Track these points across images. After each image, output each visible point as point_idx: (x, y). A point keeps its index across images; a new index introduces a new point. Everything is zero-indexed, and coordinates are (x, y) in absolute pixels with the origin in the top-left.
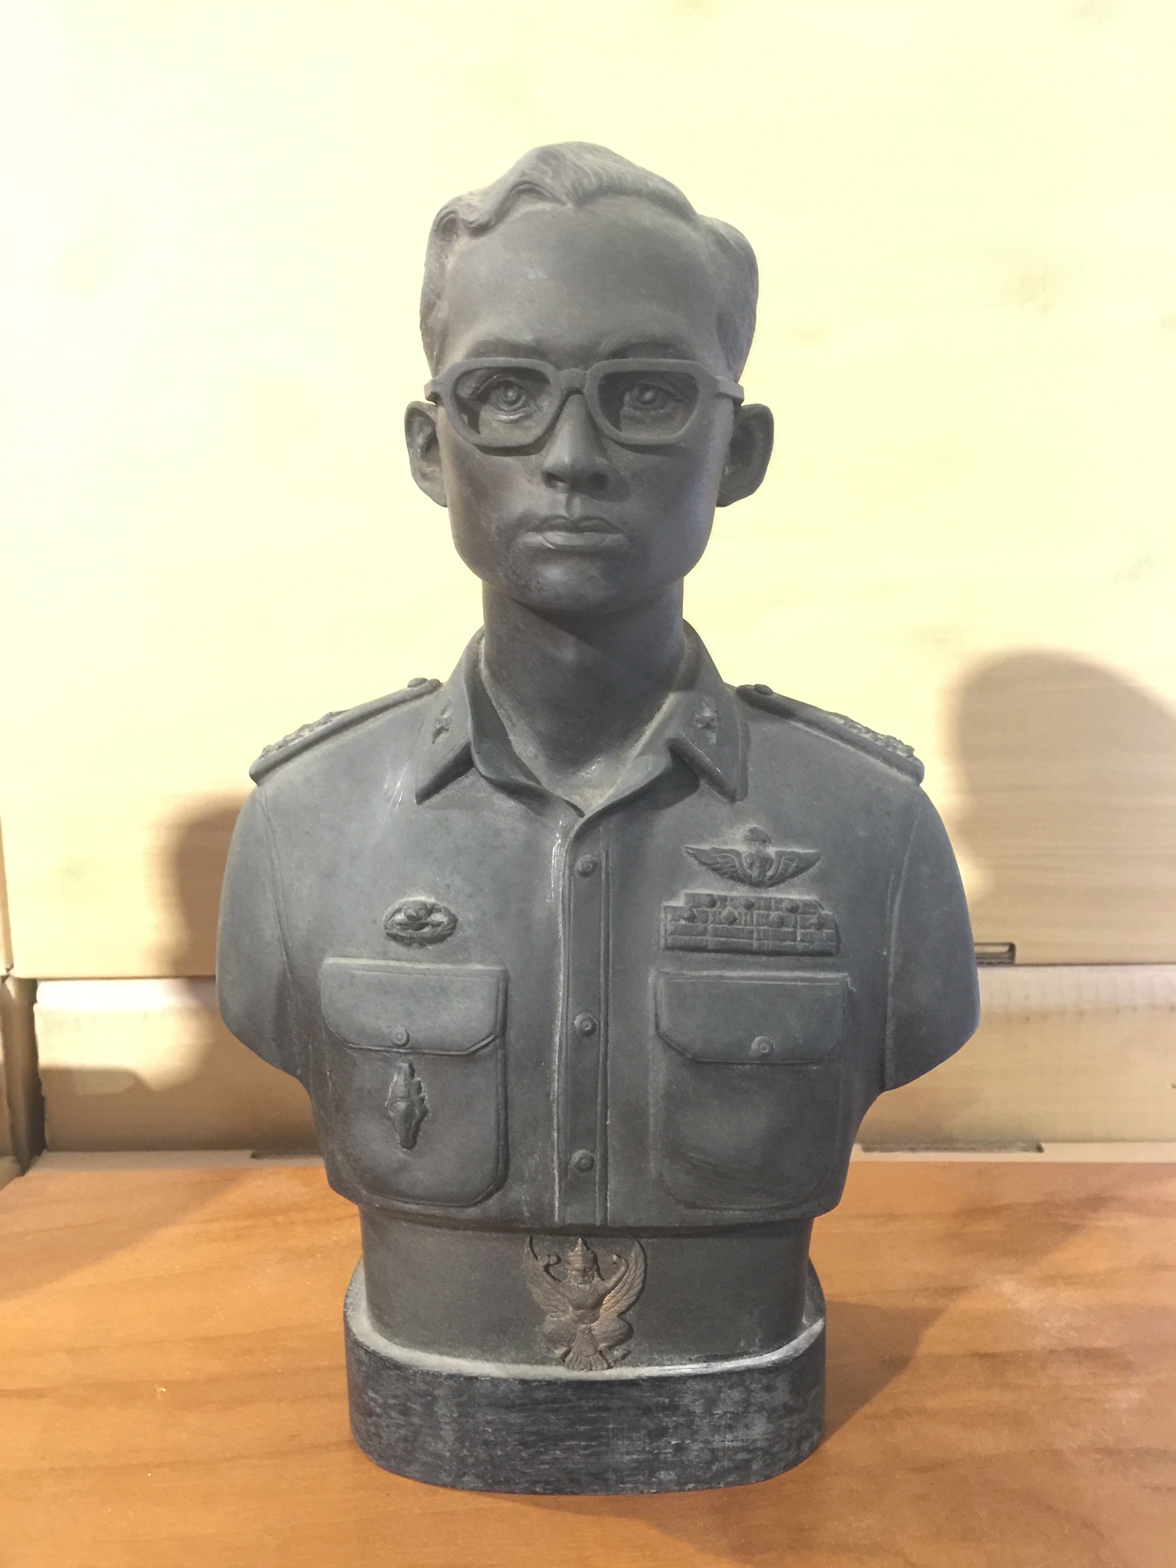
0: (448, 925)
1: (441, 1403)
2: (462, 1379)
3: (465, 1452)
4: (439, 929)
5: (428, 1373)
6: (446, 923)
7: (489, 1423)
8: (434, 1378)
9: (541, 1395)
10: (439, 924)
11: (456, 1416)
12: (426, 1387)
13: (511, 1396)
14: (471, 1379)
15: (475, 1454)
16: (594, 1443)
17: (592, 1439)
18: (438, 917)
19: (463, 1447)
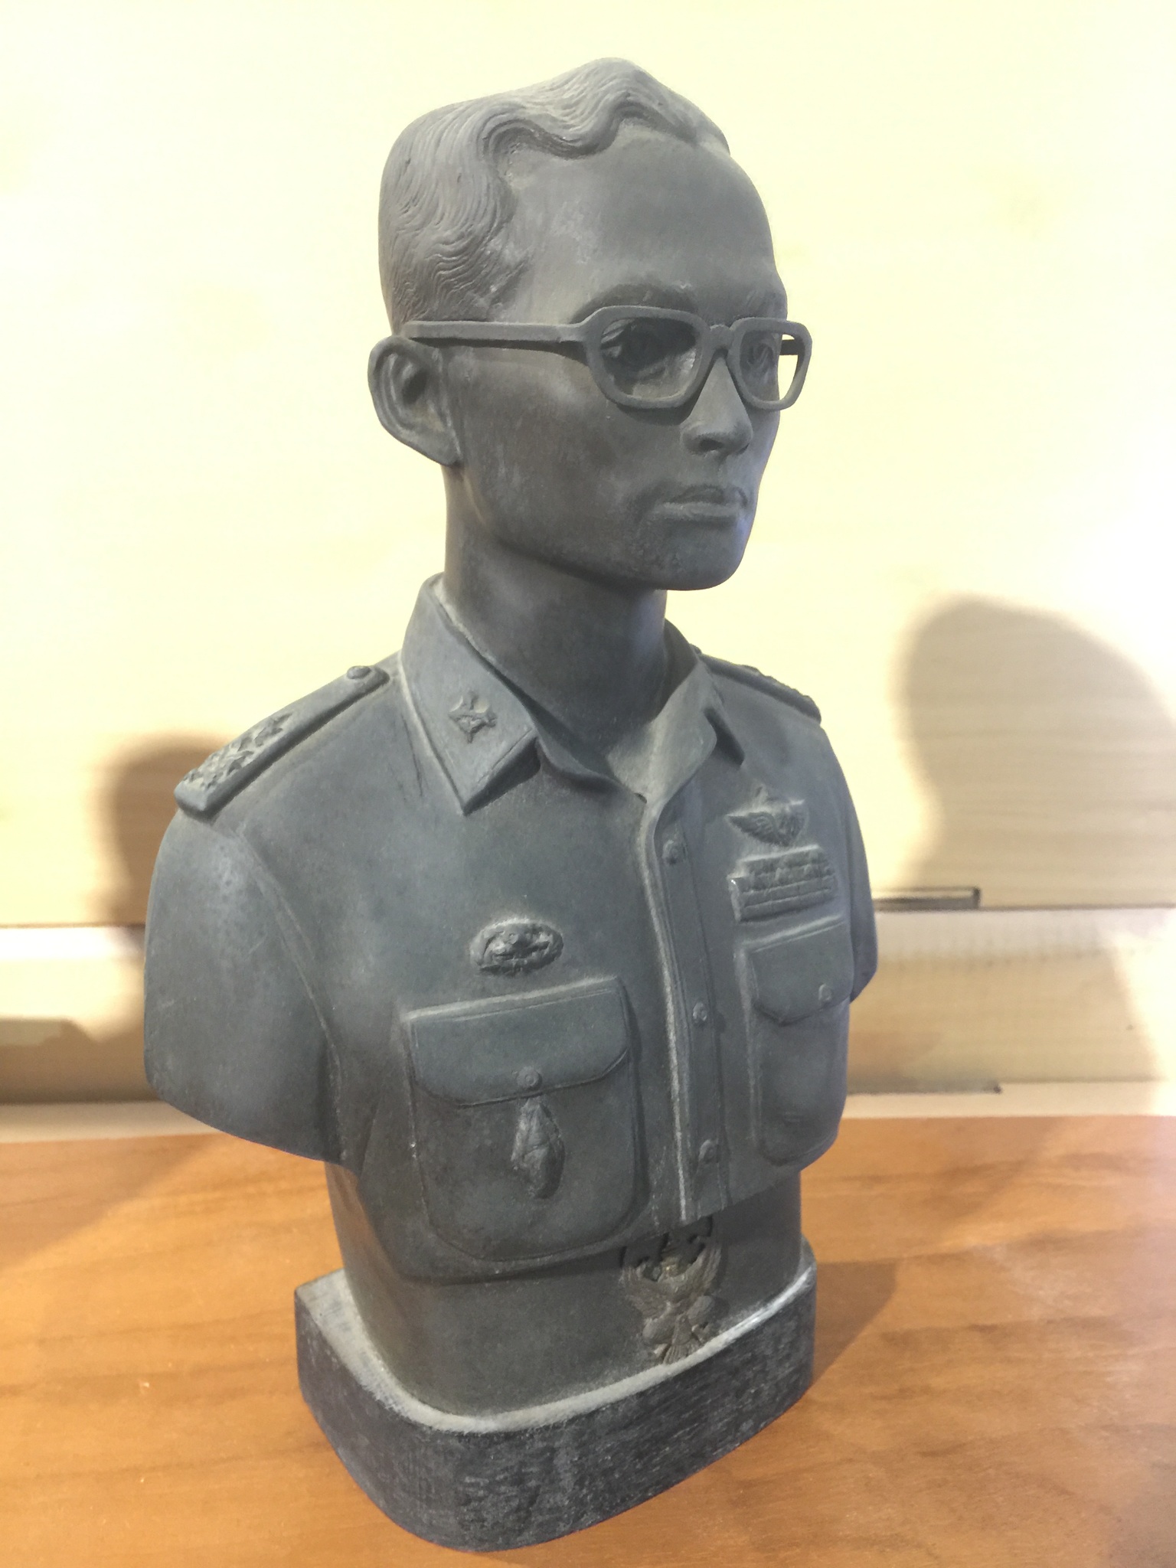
0: (554, 944)
1: (562, 1452)
2: (584, 1419)
3: (585, 1491)
4: (546, 951)
5: (547, 1428)
6: (551, 942)
7: (608, 1451)
8: (551, 1430)
9: (654, 1400)
10: (545, 945)
11: (576, 1459)
12: (545, 1444)
13: (629, 1414)
14: (591, 1415)
15: (594, 1489)
16: (696, 1425)
17: (694, 1421)
18: (543, 938)
19: (582, 1487)
